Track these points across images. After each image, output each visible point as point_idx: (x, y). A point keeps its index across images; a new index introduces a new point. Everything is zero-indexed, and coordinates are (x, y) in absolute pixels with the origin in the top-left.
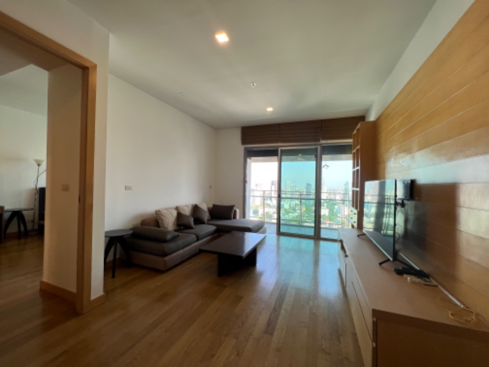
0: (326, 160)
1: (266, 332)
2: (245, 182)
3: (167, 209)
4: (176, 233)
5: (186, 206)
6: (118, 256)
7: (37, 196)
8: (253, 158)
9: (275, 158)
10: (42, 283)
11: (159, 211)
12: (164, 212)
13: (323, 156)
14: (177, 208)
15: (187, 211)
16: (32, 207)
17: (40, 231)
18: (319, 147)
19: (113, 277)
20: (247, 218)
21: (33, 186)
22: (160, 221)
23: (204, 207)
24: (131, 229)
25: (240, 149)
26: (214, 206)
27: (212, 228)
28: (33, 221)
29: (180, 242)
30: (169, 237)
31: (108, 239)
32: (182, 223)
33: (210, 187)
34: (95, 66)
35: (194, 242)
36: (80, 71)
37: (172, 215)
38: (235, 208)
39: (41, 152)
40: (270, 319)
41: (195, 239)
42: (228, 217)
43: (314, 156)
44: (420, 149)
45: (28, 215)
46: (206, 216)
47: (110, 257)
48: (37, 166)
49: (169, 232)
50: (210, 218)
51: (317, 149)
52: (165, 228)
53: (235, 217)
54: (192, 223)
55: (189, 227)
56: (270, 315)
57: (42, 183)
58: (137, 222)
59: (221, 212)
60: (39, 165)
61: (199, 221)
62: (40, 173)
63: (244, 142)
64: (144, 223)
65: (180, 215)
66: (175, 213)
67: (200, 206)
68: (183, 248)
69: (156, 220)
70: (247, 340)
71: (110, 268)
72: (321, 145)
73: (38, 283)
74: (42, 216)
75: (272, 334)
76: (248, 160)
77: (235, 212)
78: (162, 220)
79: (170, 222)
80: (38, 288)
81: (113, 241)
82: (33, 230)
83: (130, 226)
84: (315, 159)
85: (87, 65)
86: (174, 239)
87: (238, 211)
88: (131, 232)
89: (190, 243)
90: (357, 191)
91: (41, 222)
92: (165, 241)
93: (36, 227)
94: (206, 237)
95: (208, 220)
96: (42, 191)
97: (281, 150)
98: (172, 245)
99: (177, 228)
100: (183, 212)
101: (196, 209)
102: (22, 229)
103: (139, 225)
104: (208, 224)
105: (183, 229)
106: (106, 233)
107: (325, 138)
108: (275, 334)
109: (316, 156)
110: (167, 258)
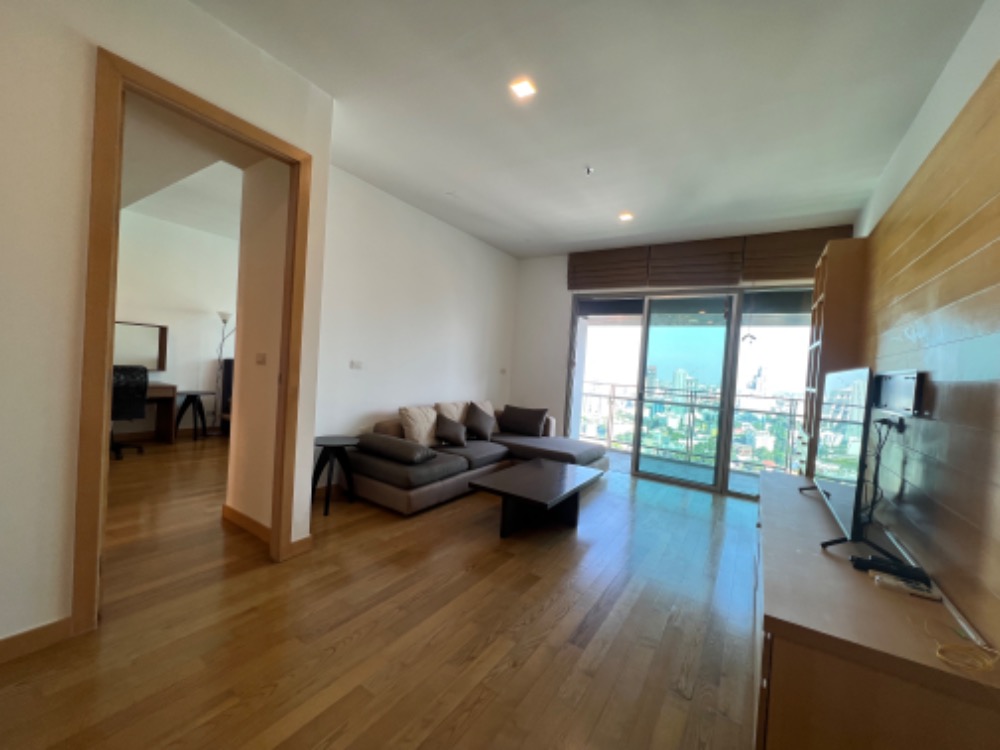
0: (751, 323)
1: (573, 641)
2: (571, 364)
3: (419, 407)
4: (434, 452)
5: (455, 404)
6: (334, 482)
7: (221, 374)
8: (592, 317)
9: (637, 318)
10: (226, 509)
11: (405, 409)
12: (414, 412)
13: (745, 316)
14: (437, 407)
15: (455, 414)
16: (213, 389)
17: (224, 429)
18: (735, 296)
19: (326, 513)
20: (572, 436)
21: (215, 356)
22: (406, 428)
23: (488, 409)
24: (357, 437)
25: (565, 297)
26: (508, 409)
27: (499, 450)
28: (214, 413)
29: (437, 468)
30: (418, 456)
31: (320, 449)
32: (444, 436)
33: (503, 371)
34: (309, 159)
35: (463, 471)
36: (287, 168)
37: (428, 419)
38: (547, 415)
39: (228, 301)
40: (584, 622)
41: (466, 466)
42: (533, 433)
43: (723, 315)
44: (942, 302)
45: (207, 402)
46: (490, 427)
47: (322, 483)
48: (222, 324)
49: (419, 448)
50: (497, 430)
51: (731, 299)
52: (413, 439)
53: (546, 433)
54: (463, 436)
55: (454, 443)
56: (586, 617)
57: (229, 352)
58: (368, 426)
59: (520, 422)
60: (225, 322)
61: (475, 434)
62: (226, 334)
63: (573, 284)
64: (379, 428)
65: (441, 420)
66: (433, 416)
67: (480, 406)
68: (442, 479)
69: (399, 426)
70: (536, 647)
71: (322, 499)
72: (740, 290)
73: (219, 508)
74: (226, 407)
75: (583, 646)
76: (581, 320)
77: (548, 421)
78: (409, 426)
79: (423, 430)
80: (219, 516)
81: (329, 454)
82: (213, 428)
83: (356, 432)
84: (725, 321)
85: (298, 157)
86: (427, 460)
87: (553, 422)
88: (356, 442)
89: (455, 471)
90: (813, 394)
91: (225, 416)
92: (411, 463)
93: (218, 424)
94: (485, 465)
95: (494, 434)
96: (228, 365)
97: (650, 301)
98: (423, 472)
99: (434, 443)
100: (448, 415)
101: (471, 410)
102: (200, 425)
103: (371, 431)
104: (492, 441)
105: (446, 446)
106: (318, 439)
107: (748, 277)
108: (590, 647)
109: (728, 316)
110: (413, 493)
